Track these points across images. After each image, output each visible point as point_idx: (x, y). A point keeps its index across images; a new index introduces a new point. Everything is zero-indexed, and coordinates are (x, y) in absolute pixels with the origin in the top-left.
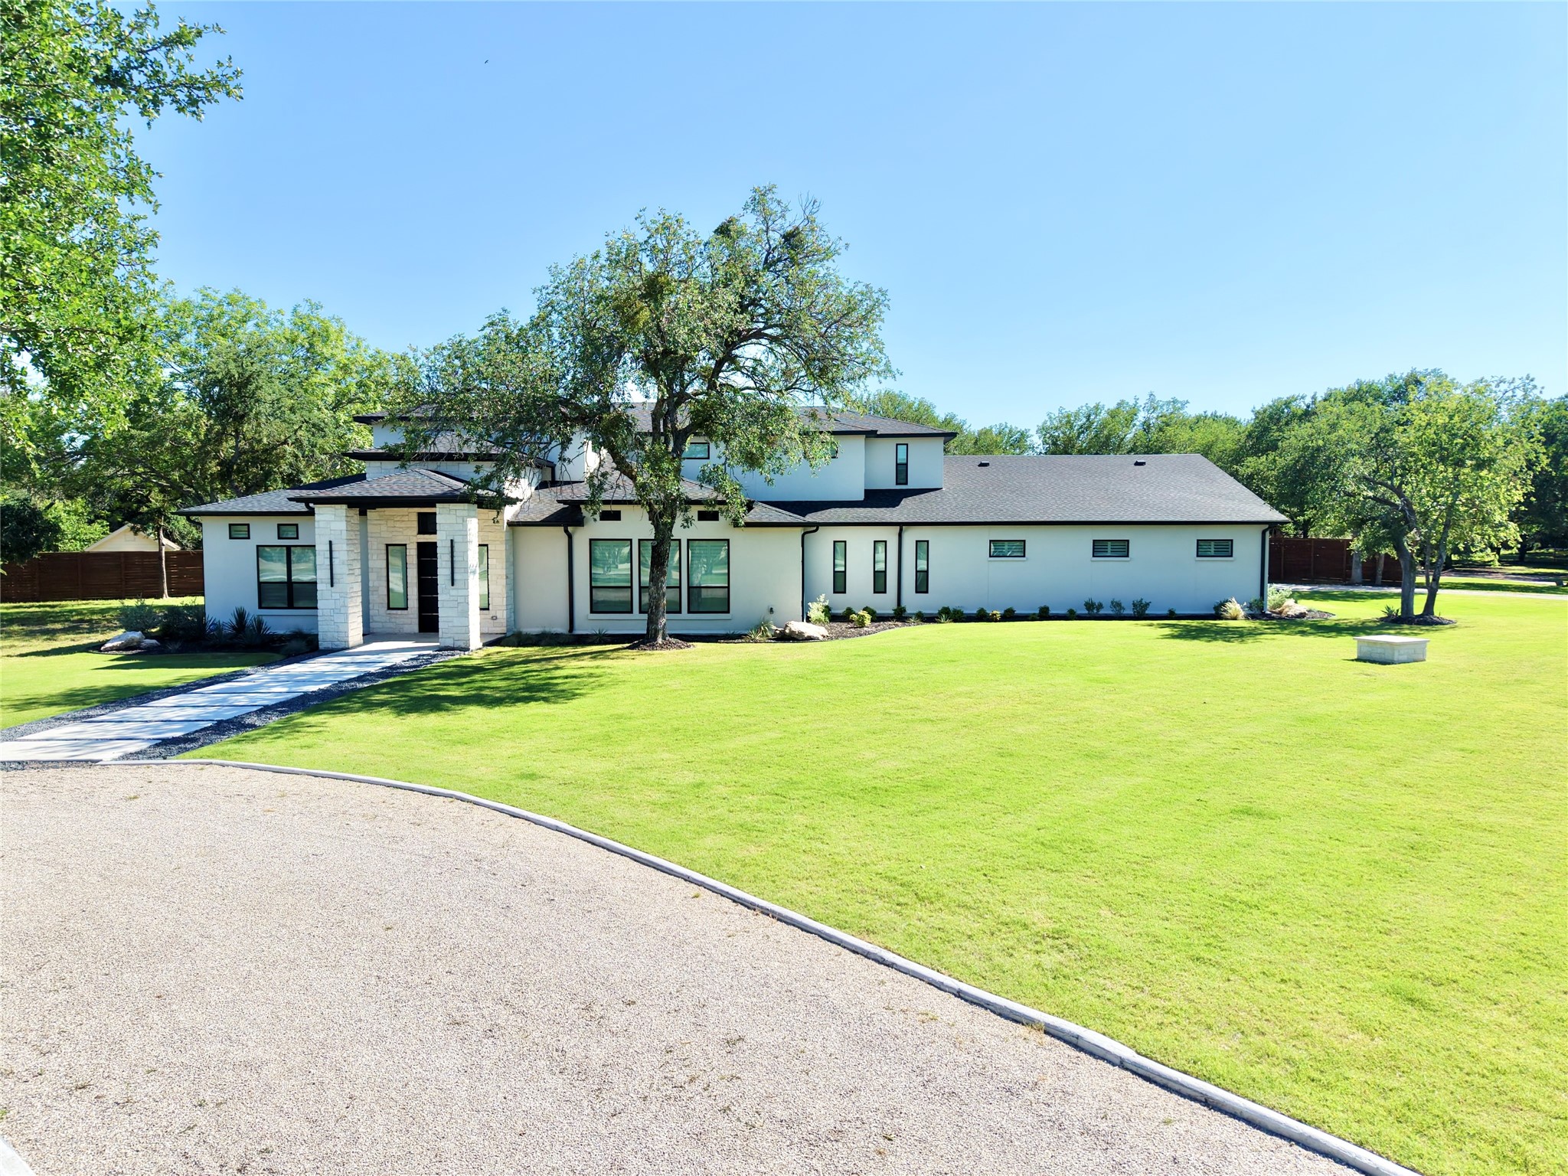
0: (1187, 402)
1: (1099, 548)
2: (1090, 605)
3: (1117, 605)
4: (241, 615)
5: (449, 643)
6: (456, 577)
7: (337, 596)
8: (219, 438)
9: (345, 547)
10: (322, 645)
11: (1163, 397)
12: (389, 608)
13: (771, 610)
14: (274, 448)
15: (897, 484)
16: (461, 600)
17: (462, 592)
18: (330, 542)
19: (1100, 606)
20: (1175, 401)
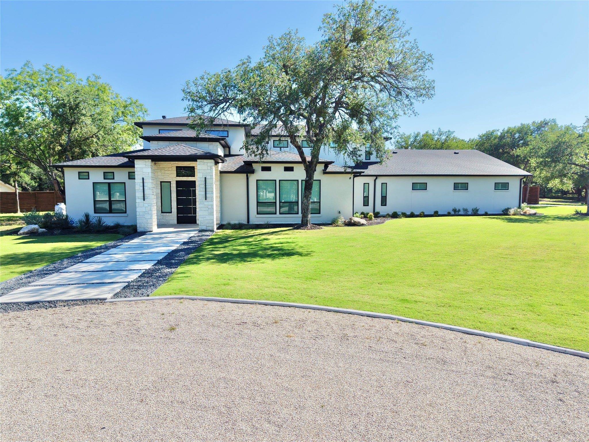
0: (454, 132)
1: (456, 187)
2: (455, 210)
3: (466, 210)
4: (87, 216)
5: (204, 228)
6: (207, 195)
7: (147, 205)
8: (60, 134)
9: (151, 181)
10: (139, 230)
11: (444, 129)
12: (162, 212)
13: (339, 212)
14: (88, 139)
15: (366, 160)
16: (210, 207)
17: (210, 203)
18: (143, 178)
19: (459, 211)
20: (449, 131)
